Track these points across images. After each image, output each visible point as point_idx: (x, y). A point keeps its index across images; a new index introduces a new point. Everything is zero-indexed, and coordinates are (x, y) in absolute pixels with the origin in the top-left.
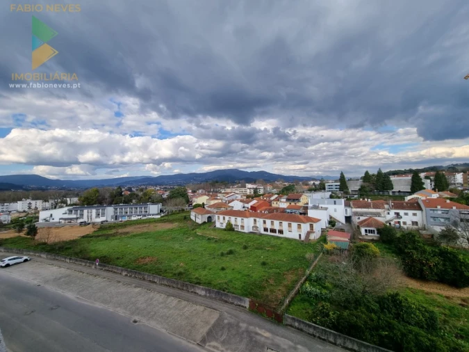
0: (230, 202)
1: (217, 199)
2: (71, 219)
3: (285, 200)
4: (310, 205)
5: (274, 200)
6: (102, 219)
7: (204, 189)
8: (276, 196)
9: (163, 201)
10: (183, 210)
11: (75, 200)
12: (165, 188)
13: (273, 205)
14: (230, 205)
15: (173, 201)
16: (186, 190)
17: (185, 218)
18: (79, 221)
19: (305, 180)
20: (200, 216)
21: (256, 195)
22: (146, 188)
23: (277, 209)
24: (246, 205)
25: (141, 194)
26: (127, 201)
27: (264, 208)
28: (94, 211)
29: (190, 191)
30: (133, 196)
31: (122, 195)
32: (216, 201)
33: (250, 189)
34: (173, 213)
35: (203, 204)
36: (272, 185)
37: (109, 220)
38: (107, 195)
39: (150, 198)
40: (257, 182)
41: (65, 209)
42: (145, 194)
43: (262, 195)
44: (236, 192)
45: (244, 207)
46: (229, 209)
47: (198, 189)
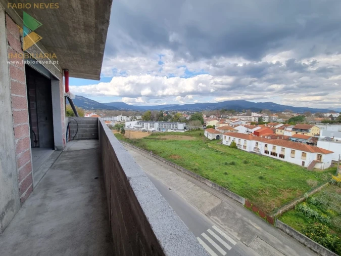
0: (235, 126)
1: (225, 123)
2: (139, 127)
3: (291, 129)
4: (321, 136)
5: (278, 128)
6: (153, 129)
7: (215, 115)
8: (282, 125)
9: (186, 121)
10: (199, 129)
11: (140, 117)
12: (188, 113)
13: (276, 132)
14: (235, 128)
15: (193, 122)
16: (202, 115)
17: (200, 134)
18: (142, 129)
19: (319, 113)
20: (211, 135)
21: (260, 122)
22: (176, 112)
23: (281, 137)
24: (250, 130)
25: (173, 116)
26: (166, 120)
27: (268, 134)
28: (149, 124)
29: (205, 116)
30: (169, 117)
31: (163, 116)
32: (224, 125)
33: (255, 117)
34: (192, 130)
35: (214, 126)
36: (278, 115)
37: (156, 130)
38: (155, 116)
39: (178, 119)
40: (262, 112)
41: (136, 122)
42: (176, 116)
43: (267, 123)
44: (242, 119)
45: (247, 132)
46: (234, 132)
47: (211, 115)
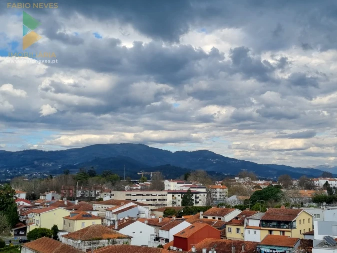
0: (122, 225)
1: (90, 217)
3: (256, 224)
4: (318, 237)
5: (230, 223)
7: (58, 190)
8: (237, 212)
13: (228, 235)
14: (124, 232)
16: (11, 194)
19: (306, 177)
21: (187, 208)
23: (239, 245)
24: (163, 234)
27: (208, 241)
29: (23, 196)
32: (88, 223)
33: (174, 193)
35: (55, 229)
36: (228, 186)
40: (190, 178)
43: (204, 209)
44: (139, 199)
45: (157, 239)
46: (120, 243)
47: (44, 191)
